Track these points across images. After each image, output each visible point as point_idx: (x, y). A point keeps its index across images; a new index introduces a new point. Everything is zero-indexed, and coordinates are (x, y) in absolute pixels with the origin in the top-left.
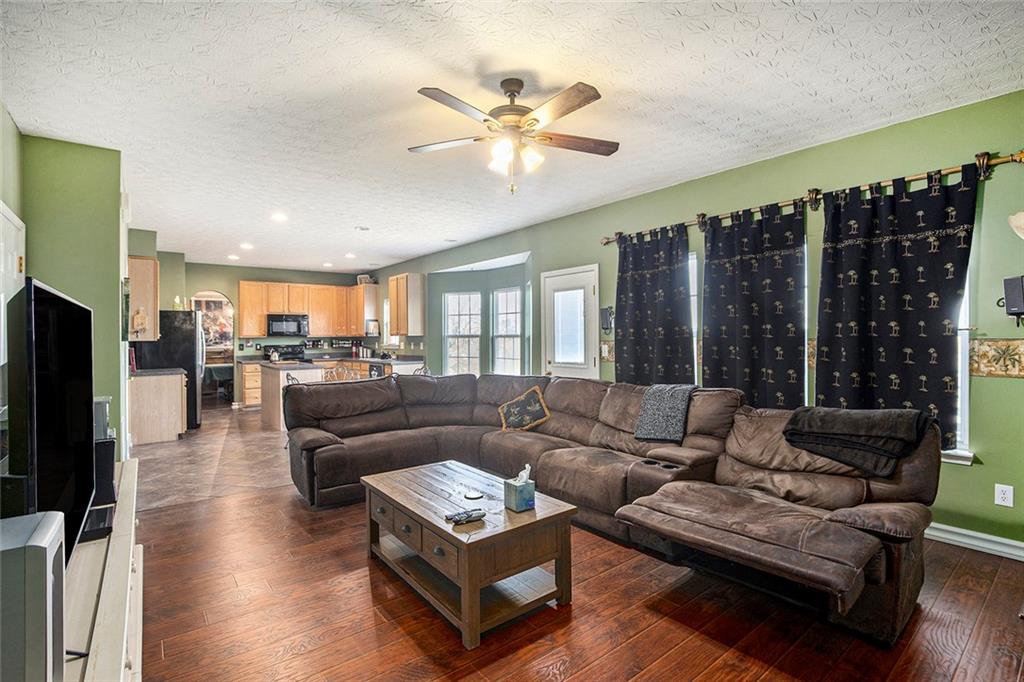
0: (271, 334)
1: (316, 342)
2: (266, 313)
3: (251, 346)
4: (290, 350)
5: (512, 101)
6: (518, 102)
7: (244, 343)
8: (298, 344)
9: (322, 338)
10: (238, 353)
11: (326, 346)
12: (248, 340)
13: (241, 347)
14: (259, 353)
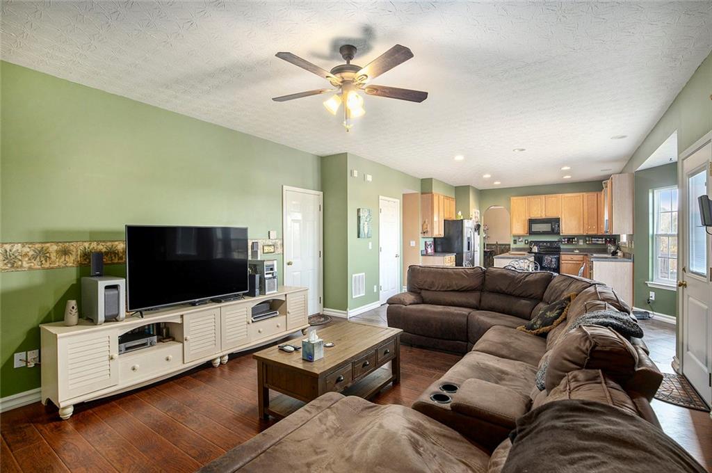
0: (531, 233)
1: (570, 239)
2: (528, 218)
3: (522, 241)
4: (548, 244)
5: (348, 62)
6: (352, 62)
7: (517, 239)
8: (557, 240)
9: (576, 236)
10: (513, 246)
11: (581, 243)
12: (519, 237)
13: (515, 242)
14: (527, 246)
